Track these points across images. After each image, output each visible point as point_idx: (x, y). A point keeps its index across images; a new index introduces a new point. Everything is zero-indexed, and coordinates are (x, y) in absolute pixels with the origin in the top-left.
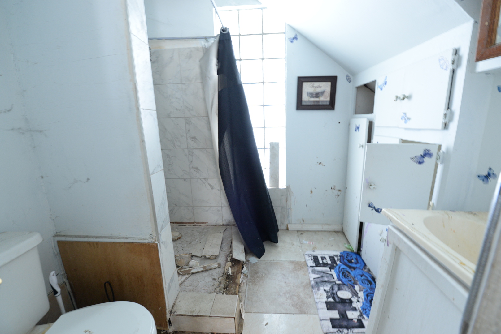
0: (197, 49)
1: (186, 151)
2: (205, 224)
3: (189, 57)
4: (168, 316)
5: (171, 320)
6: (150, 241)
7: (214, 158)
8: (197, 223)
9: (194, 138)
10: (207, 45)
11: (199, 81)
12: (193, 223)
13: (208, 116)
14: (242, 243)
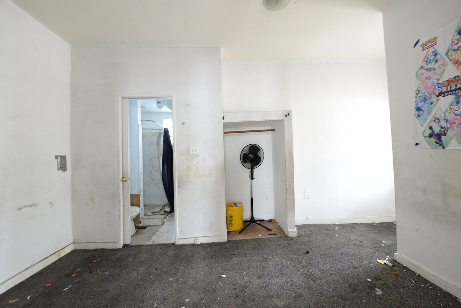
0: (156, 133)
1: (149, 172)
2: (155, 206)
3: (153, 135)
4: (140, 220)
5: (141, 221)
6: (138, 193)
7: (160, 170)
8: (151, 205)
9: (153, 166)
10: (160, 131)
11: (156, 144)
12: (150, 205)
13: (159, 157)
14: (170, 208)
